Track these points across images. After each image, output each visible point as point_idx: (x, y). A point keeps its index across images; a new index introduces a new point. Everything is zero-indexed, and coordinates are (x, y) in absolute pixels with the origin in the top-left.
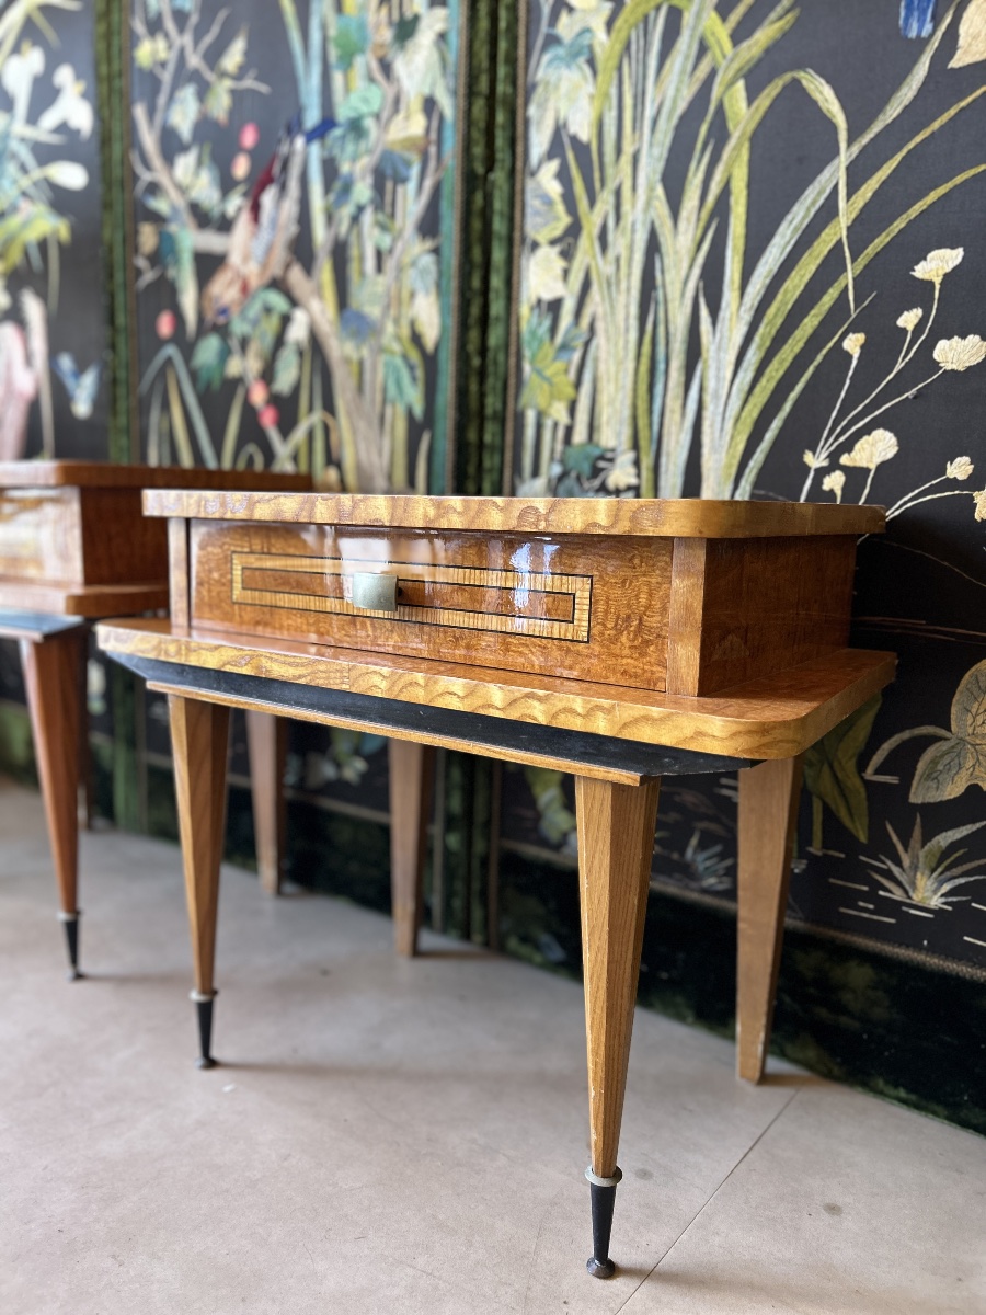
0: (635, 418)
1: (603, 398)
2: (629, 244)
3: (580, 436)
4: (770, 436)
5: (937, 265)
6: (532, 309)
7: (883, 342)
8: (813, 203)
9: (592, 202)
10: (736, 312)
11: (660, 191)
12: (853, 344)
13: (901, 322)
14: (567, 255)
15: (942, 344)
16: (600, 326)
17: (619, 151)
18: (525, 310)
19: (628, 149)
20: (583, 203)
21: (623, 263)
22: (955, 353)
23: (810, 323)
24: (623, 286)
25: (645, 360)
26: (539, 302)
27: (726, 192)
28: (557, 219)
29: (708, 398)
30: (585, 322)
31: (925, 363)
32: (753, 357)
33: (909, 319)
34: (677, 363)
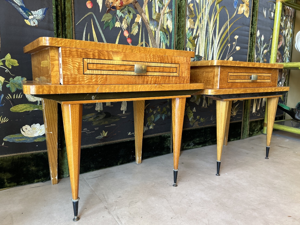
0: (205, 52)
1: (200, 48)
2: (204, 23)
3: (197, 54)
4: (221, 56)
5: (236, 37)
6: (188, 29)
7: (232, 46)
8: (226, 25)
9: (199, 14)
10: (218, 37)
11: (208, 16)
12: (229, 45)
13: (233, 43)
14: (195, 21)
15: (237, 47)
16: (200, 35)
17: (203, 7)
18: (187, 29)
19: (204, 8)
20: (197, 14)
21: (203, 26)
22: (238, 48)
23: (225, 41)
24: (203, 30)
25: (206, 42)
26: (190, 28)
27: (216, 20)
28: (193, 14)
29: (214, 50)
30: (197, 35)
31: (235, 49)
32: (219, 45)
33: (234, 43)
34: (210, 44)
